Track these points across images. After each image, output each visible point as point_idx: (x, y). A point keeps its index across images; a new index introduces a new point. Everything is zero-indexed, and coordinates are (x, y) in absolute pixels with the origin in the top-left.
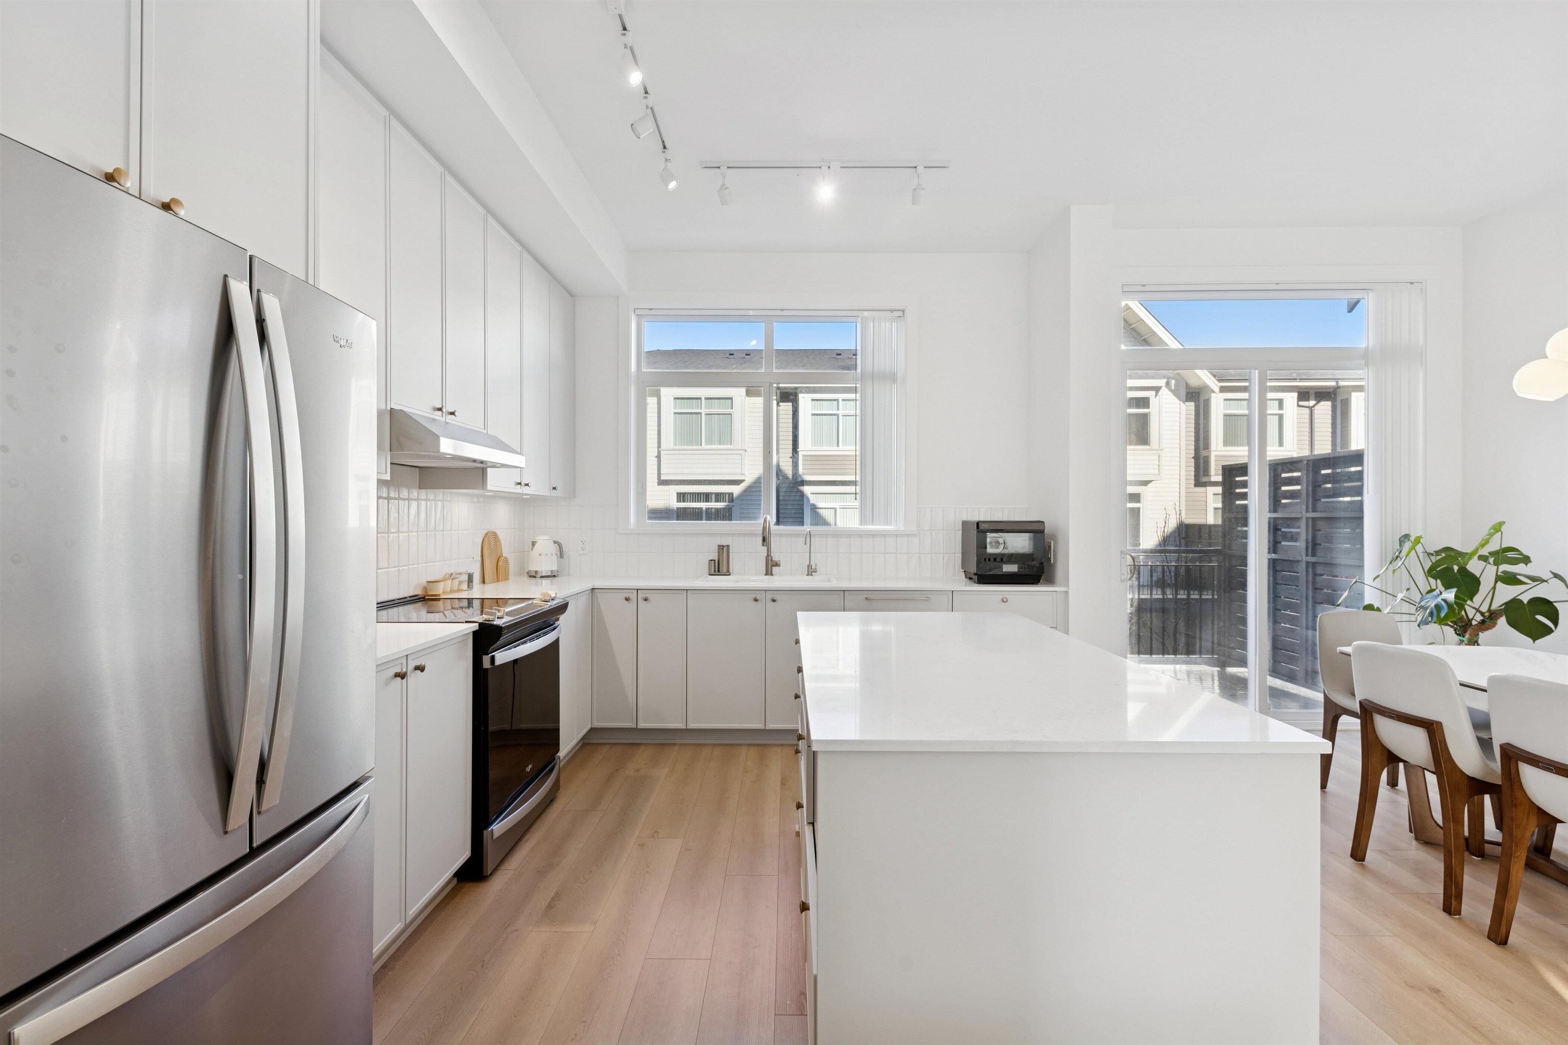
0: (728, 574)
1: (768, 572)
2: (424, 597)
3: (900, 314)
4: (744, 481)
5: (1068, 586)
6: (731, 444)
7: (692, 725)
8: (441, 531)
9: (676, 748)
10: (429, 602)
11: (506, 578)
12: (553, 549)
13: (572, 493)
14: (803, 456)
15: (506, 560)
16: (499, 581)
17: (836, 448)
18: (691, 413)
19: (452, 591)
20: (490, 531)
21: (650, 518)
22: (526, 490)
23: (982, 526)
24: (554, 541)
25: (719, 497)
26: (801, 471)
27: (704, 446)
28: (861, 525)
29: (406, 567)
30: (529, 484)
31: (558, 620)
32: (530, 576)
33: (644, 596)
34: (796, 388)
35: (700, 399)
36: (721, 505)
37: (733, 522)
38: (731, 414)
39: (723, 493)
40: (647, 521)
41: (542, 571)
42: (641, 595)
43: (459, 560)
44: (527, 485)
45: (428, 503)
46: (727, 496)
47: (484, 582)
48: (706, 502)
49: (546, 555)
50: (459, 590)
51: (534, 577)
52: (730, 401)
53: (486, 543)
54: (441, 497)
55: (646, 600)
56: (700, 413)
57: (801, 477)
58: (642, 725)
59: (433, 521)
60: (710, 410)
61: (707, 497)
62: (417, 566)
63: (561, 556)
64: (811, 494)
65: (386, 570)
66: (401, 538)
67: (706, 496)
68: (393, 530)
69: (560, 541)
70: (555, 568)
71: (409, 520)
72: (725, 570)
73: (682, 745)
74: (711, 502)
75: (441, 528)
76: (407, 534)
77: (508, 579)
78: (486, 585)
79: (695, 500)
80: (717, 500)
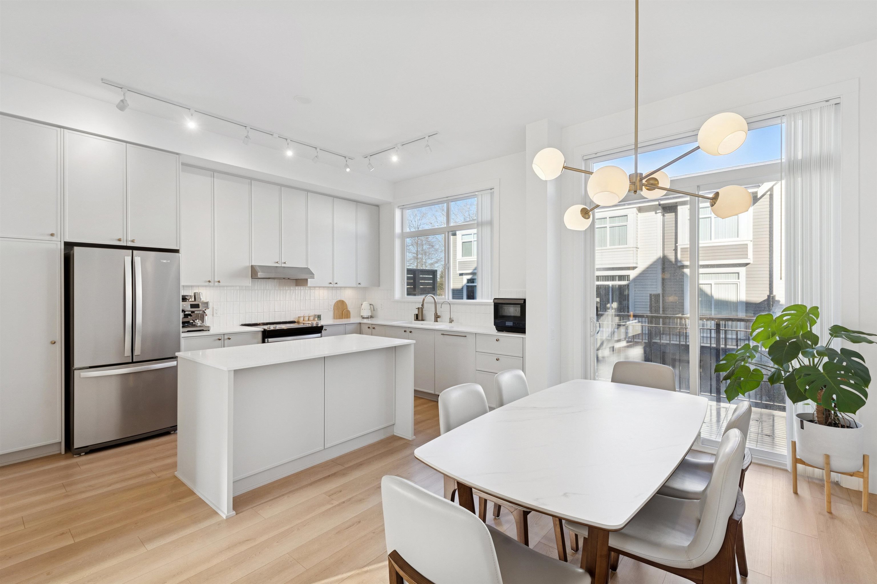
0: (422, 320)
2: (296, 322)
3: (493, 190)
4: (638, 268)
6: (627, 245)
8: (308, 300)
11: (348, 318)
12: (369, 307)
13: (378, 285)
14: (681, 248)
15: (348, 311)
16: (343, 319)
17: (710, 241)
18: (601, 228)
19: (308, 321)
20: (340, 300)
24: (370, 304)
25: (621, 278)
26: (680, 258)
27: (609, 247)
34: (676, 203)
35: (606, 218)
36: (622, 283)
38: (626, 226)
39: (624, 276)
40: (406, 296)
41: (364, 316)
44: (336, 283)
46: (626, 277)
47: (334, 318)
48: (612, 281)
50: (313, 320)
52: (626, 217)
53: (337, 305)
56: (606, 227)
57: (680, 263)
60: (613, 225)
61: (613, 278)
63: (374, 310)
64: (690, 274)
68: (282, 300)
69: (373, 304)
70: (370, 315)
72: (420, 318)
74: (616, 281)
76: (289, 301)
77: (350, 318)
78: (335, 320)
79: (604, 280)
80: (619, 280)
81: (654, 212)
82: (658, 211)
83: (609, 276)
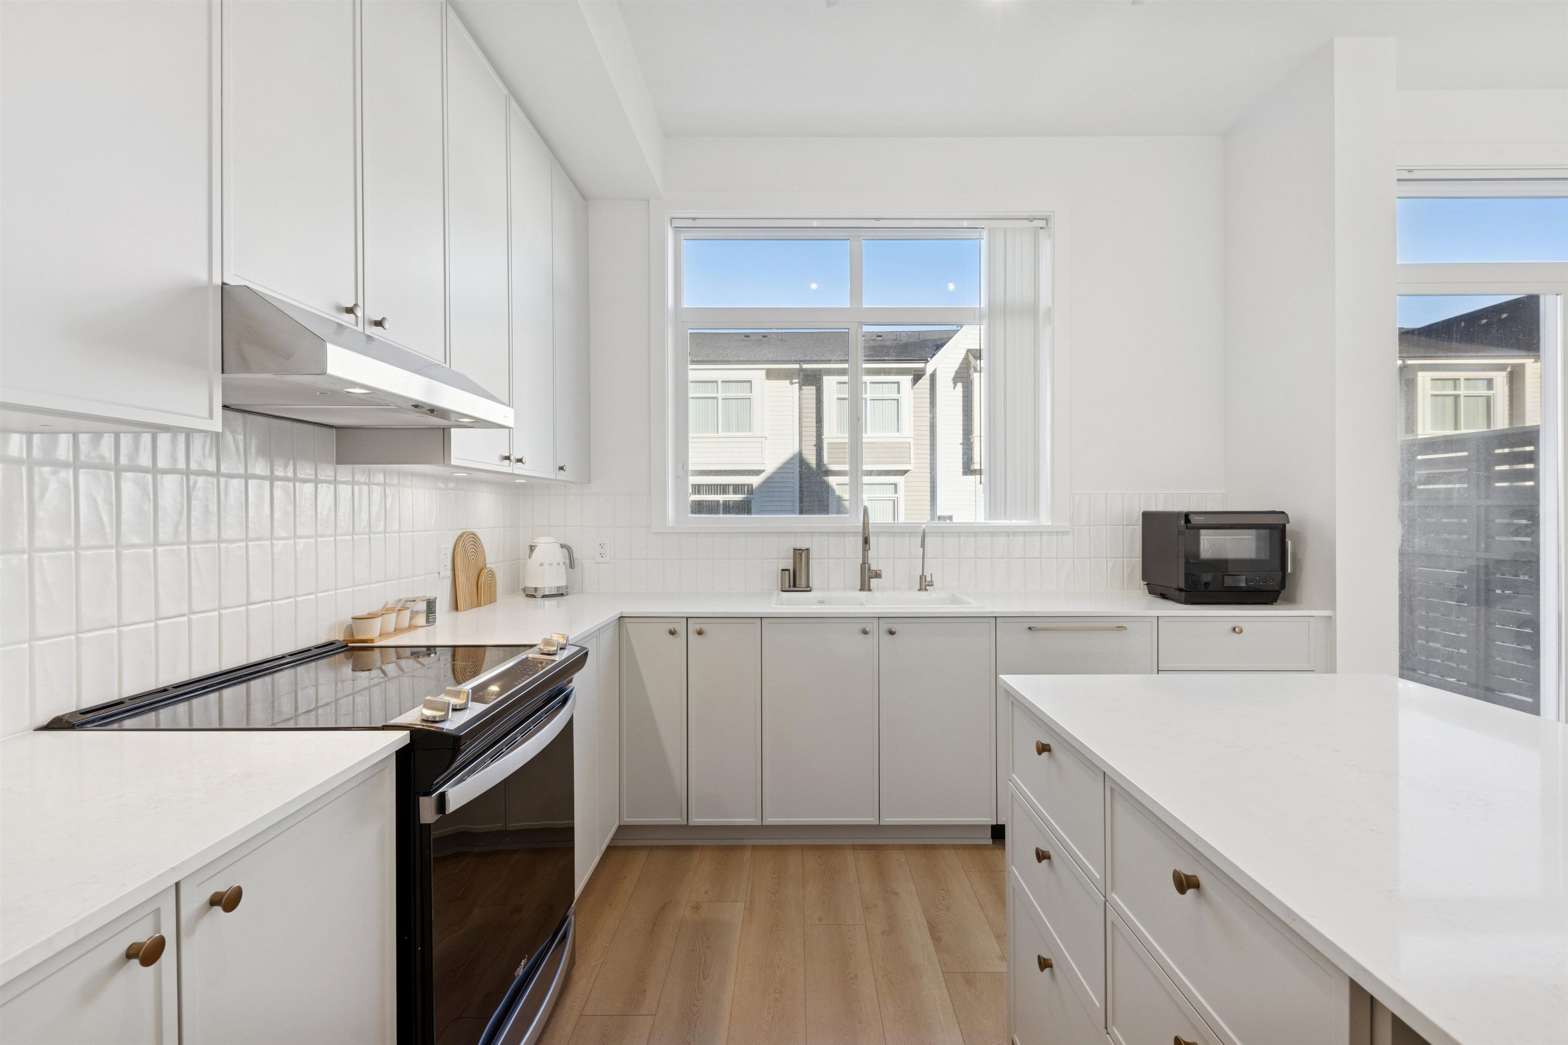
0: (808, 589)
1: (865, 586)
2: (346, 646)
3: (1042, 223)
4: (763, 471)
5: (1333, 607)
6: (750, 431)
7: (770, 820)
8: (380, 533)
9: (748, 854)
10: (355, 653)
11: (492, 599)
12: (560, 556)
13: (586, 477)
14: (828, 443)
15: (492, 573)
16: (481, 606)
18: (702, 398)
19: (398, 631)
20: (465, 532)
21: (693, 512)
22: (518, 469)
23: (1195, 520)
24: (561, 544)
25: (737, 489)
26: (826, 459)
27: (721, 433)
28: (990, 519)
29: (313, 597)
30: (524, 460)
31: (571, 681)
32: (527, 596)
33: (698, 627)
34: (820, 370)
35: (716, 382)
36: (739, 497)
37: (752, 516)
38: (750, 398)
39: (742, 485)
40: (690, 515)
41: (544, 588)
42: (693, 626)
43: (414, 578)
44: (520, 460)
45: (356, 488)
46: (746, 487)
47: (456, 608)
48: (723, 494)
49: (550, 564)
50: (411, 627)
51: (533, 596)
52: (749, 384)
53: (459, 550)
54: (380, 478)
55: (700, 633)
56: (716, 398)
57: (826, 466)
58: (695, 820)
59: (365, 516)
60: (727, 395)
61: (724, 489)
62: (333, 592)
63: (572, 565)
64: (837, 484)
65: (269, 603)
66: (300, 548)
67: (723, 487)
68: (283, 534)
69: (568, 543)
70: (563, 583)
71: (316, 516)
72: (804, 583)
73: (754, 848)
74: (729, 494)
75: (382, 528)
76: (313, 540)
77: (495, 601)
78: (459, 613)
79: (712, 492)
80: (735, 492)
81: (789, 381)
82: (794, 381)
83: (717, 485)
